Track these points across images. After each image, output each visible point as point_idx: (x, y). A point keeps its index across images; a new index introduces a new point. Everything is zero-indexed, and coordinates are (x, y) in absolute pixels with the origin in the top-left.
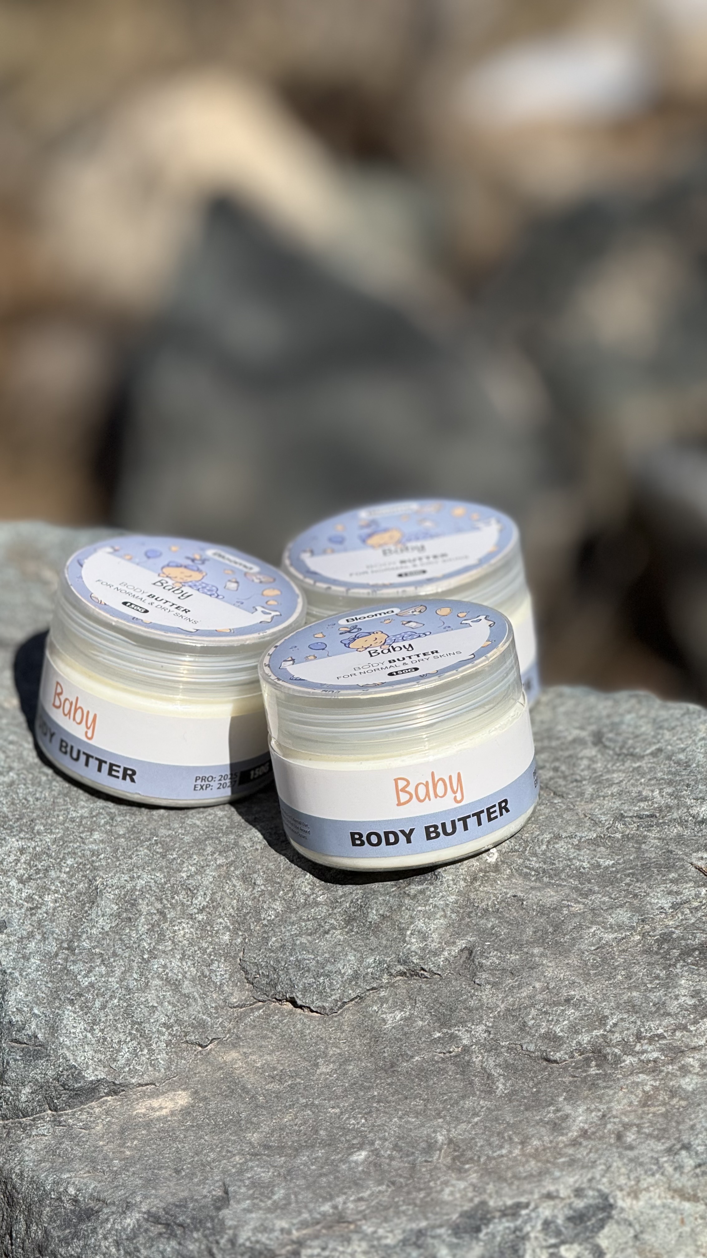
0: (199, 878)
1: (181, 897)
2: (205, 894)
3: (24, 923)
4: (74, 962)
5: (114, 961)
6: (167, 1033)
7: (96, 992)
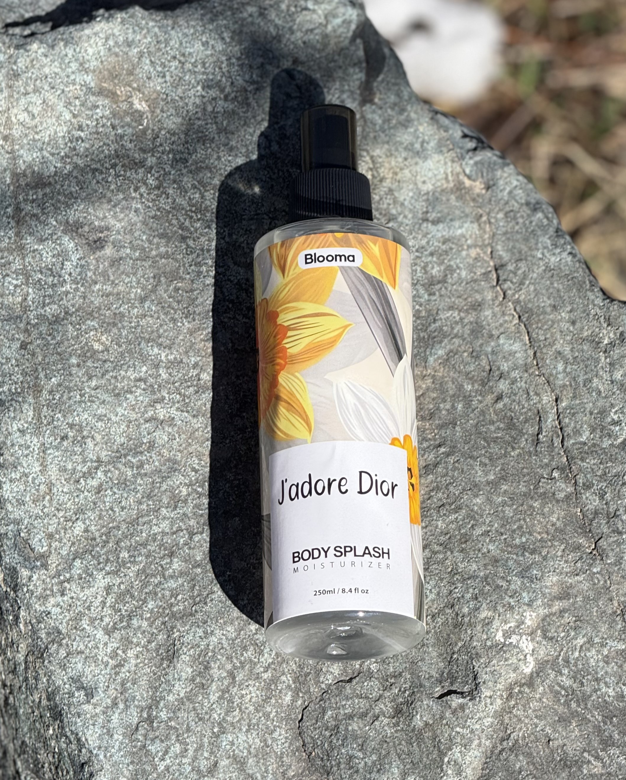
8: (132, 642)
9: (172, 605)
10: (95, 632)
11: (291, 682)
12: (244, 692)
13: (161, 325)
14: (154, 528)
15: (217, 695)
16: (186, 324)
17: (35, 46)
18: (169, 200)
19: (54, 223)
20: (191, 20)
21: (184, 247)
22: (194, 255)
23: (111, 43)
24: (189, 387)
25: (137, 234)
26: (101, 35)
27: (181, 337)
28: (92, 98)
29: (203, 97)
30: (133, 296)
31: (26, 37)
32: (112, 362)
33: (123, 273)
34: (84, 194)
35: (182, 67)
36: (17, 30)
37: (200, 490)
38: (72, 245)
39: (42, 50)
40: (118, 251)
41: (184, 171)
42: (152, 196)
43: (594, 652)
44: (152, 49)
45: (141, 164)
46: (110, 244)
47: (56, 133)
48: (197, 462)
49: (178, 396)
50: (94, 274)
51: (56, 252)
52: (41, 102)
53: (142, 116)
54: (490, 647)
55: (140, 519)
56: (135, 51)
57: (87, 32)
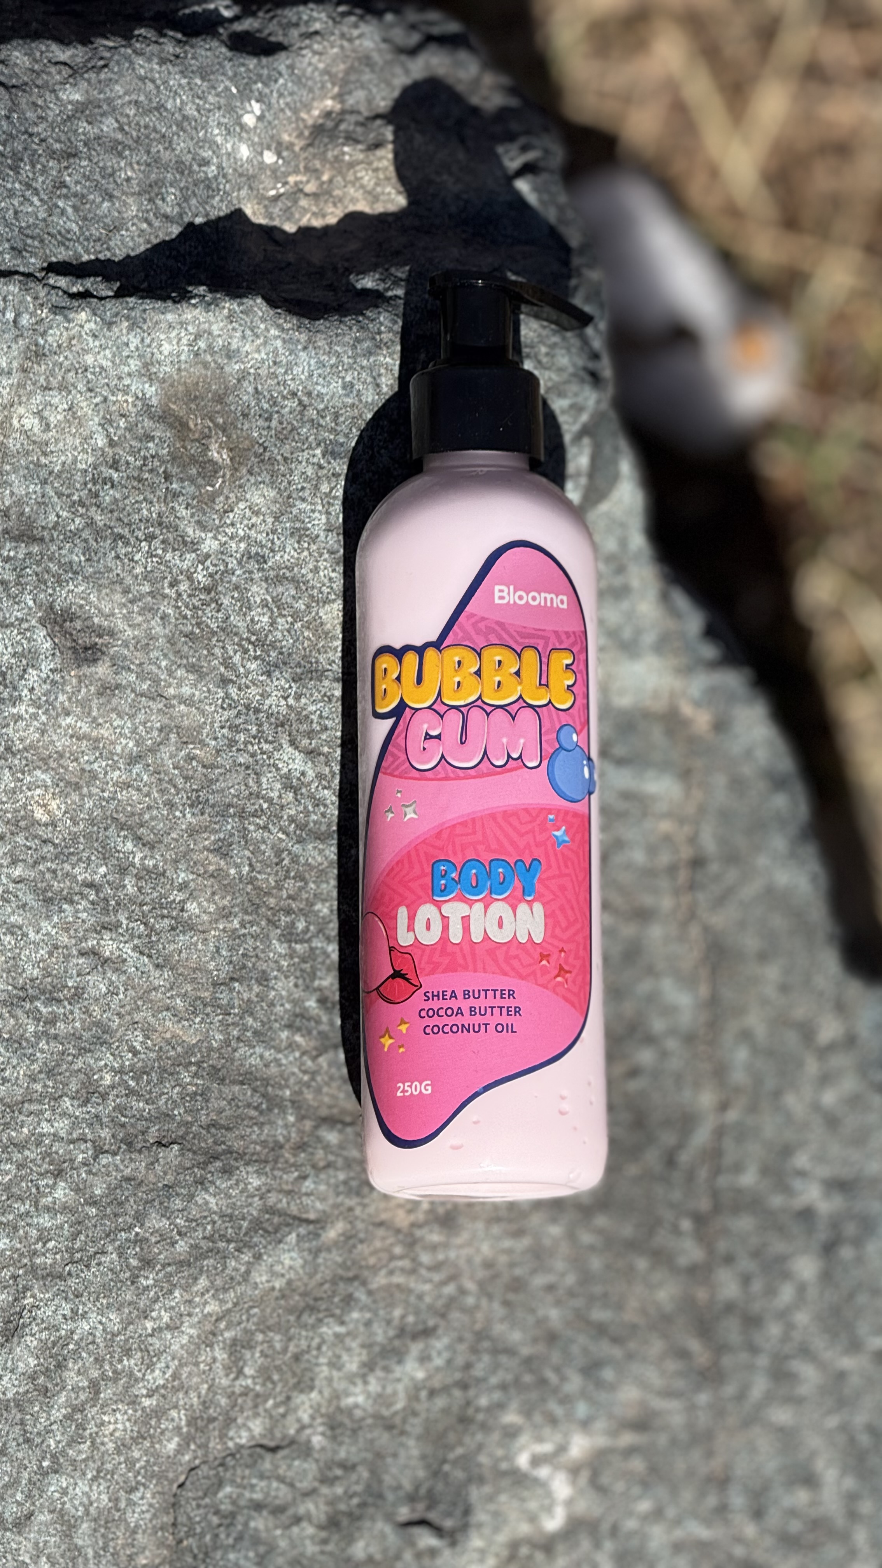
9: (35, 1253)
11: (183, 1423)
12: (106, 1418)
13: (149, 808)
14: (44, 1124)
15: (63, 1411)
16: (188, 816)
17: (83, 314)
18: (220, 615)
19: (31, 603)
20: (338, 343)
21: (222, 695)
22: (233, 713)
23: (202, 344)
24: (163, 917)
25: (154, 654)
26: (190, 328)
27: (174, 835)
28: (147, 423)
29: (321, 467)
30: (119, 749)
31: (73, 296)
32: (55, 846)
33: (113, 710)
34: (91, 570)
35: (301, 413)
36: (62, 282)
37: (132, 1083)
38: (48, 645)
39: (92, 325)
40: (116, 674)
41: (257, 576)
42: (195, 601)
44: (263, 372)
45: (193, 546)
46: (107, 659)
47: (75, 461)
48: (140, 1039)
49: (142, 927)
50: (70, 699)
51: (19, 649)
52: (66, 407)
53: (216, 472)
54: (503, 1473)
55: (26, 1105)
56: (237, 367)
57: (170, 317)
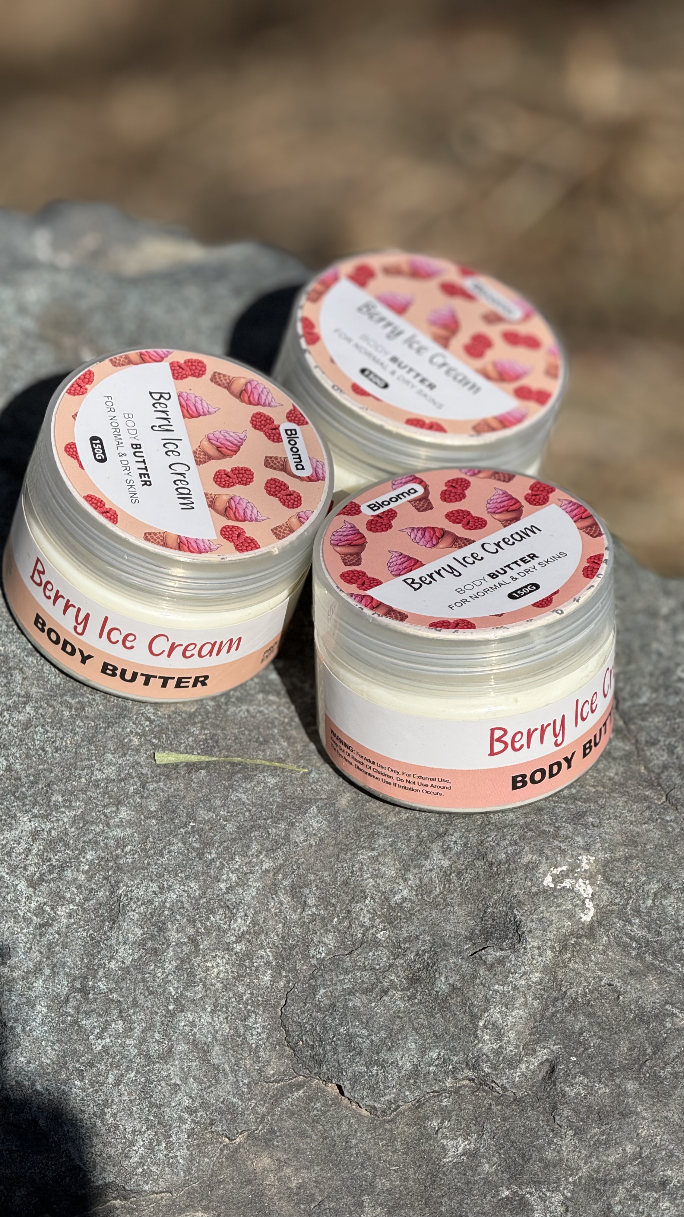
0: (241, 891)
1: (217, 918)
2: (246, 915)
3: (31, 949)
4: (87, 1014)
5: (134, 1013)
6: (189, 1120)
7: (110, 1060)
8: (64, 898)
9: (117, 856)
10: (16, 882)
11: (271, 958)
12: (209, 964)
14: (97, 773)
15: (174, 964)
37: (155, 741)
43: (671, 899)
54: (536, 894)
55: (78, 763)
56: (86, 304)
